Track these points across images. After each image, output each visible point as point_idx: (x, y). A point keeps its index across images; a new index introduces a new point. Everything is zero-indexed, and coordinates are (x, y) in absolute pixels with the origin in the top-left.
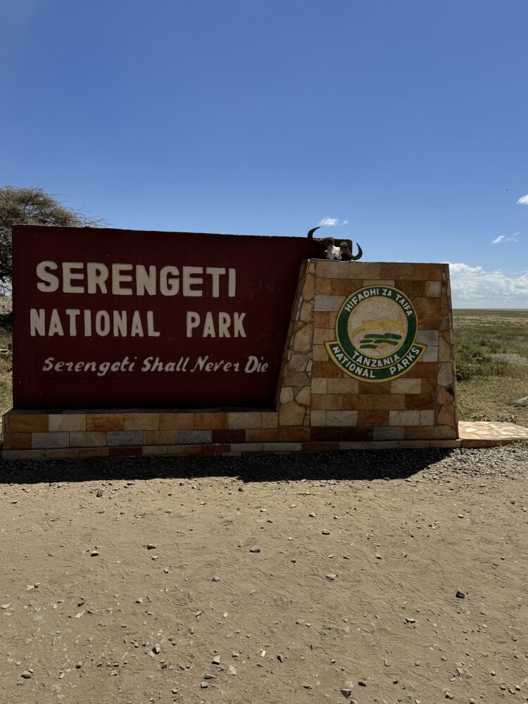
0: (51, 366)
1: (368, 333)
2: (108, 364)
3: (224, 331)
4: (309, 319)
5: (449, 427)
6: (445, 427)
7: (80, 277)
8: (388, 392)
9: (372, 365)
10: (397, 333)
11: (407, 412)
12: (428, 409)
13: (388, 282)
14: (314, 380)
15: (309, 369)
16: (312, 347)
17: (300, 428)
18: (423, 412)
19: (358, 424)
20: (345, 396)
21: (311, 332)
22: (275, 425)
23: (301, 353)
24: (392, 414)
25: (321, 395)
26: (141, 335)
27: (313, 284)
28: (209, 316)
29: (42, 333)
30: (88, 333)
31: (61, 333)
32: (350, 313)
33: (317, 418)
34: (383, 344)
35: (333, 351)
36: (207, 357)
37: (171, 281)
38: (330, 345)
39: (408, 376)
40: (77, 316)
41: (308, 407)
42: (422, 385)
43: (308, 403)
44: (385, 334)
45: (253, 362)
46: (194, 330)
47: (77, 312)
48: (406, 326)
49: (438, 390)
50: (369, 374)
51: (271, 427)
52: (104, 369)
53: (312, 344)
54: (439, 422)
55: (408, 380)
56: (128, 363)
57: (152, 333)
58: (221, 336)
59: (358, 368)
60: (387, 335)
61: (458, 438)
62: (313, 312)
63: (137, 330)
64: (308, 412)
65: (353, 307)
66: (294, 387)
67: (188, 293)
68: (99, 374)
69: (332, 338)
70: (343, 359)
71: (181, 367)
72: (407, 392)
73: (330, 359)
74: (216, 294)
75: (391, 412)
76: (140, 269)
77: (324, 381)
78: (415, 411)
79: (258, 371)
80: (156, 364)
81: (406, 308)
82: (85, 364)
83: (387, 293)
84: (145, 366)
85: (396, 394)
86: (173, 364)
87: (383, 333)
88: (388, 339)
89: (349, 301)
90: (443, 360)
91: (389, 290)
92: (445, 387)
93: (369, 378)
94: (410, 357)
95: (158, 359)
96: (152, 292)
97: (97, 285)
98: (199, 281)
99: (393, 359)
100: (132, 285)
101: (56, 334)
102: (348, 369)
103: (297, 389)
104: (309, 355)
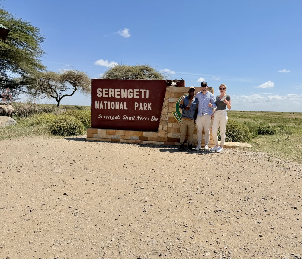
0: (100, 117)
2: (114, 117)
7: (107, 93)
14: (168, 123)
15: (167, 120)
17: (164, 138)
20: (178, 129)
21: (168, 109)
22: (157, 136)
23: (164, 115)
25: (171, 128)
26: (123, 109)
27: (168, 94)
28: (141, 104)
29: (98, 108)
30: (109, 108)
31: (103, 108)
33: (170, 135)
36: (140, 116)
37: (131, 94)
38: (173, 113)
40: (106, 103)
41: (167, 132)
43: (167, 130)
45: (153, 118)
46: (137, 108)
53: (168, 112)
56: (119, 117)
57: (126, 108)
58: (144, 110)
62: (168, 102)
67: (135, 97)
68: (112, 120)
69: (174, 111)
70: (177, 117)
71: (133, 118)
73: (173, 117)
74: (143, 97)
76: (122, 90)
77: (172, 124)
79: (155, 120)
80: (126, 117)
82: (108, 117)
84: (123, 118)
89: (179, 99)
96: (126, 97)
97: (112, 95)
98: (138, 93)
100: (120, 95)
102: (179, 120)
103: (163, 126)
104: (167, 116)
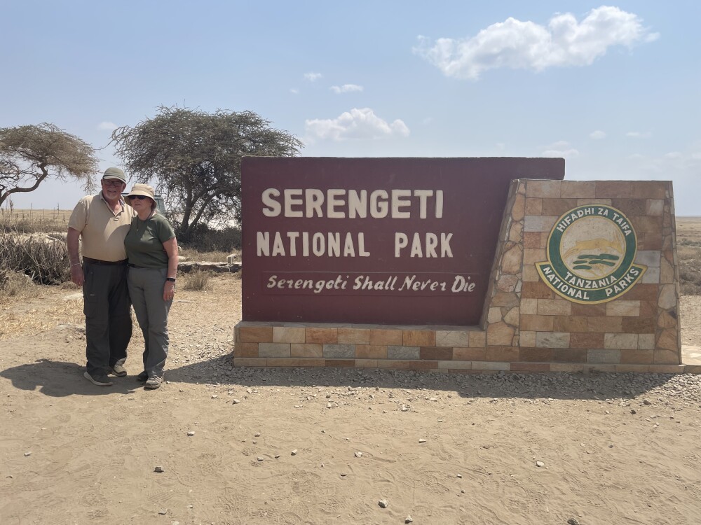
0: (274, 283)
1: (583, 254)
2: (323, 282)
3: (431, 250)
4: (519, 239)
5: (671, 352)
6: (667, 351)
7: (299, 202)
8: (604, 314)
9: (587, 287)
10: (615, 253)
11: (623, 335)
12: (648, 332)
13: (605, 201)
14: (523, 301)
15: (518, 289)
16: (521, 267)
17: (508, 348)
18: (641, 336)
19: (570, 345)
20: (556, 317)
21: (520, 253)
22: (482, 344)
23: (509, 273)
24: (608, 336)
25: (531, 315)
26: (353, 255)
27: (523, 204)
28: (417, 236)
29: (267, 254)
30: (306, 253)
31: (283, 254)
32: (562, 233)
33: (528, 339)
34: (599, 265)
35: (544, 272)
36: (414, 277)
37: (381, 204)
38: (540, 266)
39: (626, 298)
40: (296, 238)
41: (517, 328)
42: (641, 307)
43: (517, 324)
44: (601, 255)
45: (460, 281)
46: (401, 250)
47: (297, 234)
48: (623, 246)
49: (659, 312)
50: (583, 295)
51: (479, 346)
52: (319, 286)
53: (522, 265)
54: (660, 346)
55: (626, 302)
56: (341, 281)
57: (363, 253)
58: (428, 256)
59: (571, 289)
60: (603, 256)
61: (680, 363)
62: (523, 232)
63: (349, 250)
64: (517, 333)
65: (566, 227)
66: (502, 307)
67: (396, 214)
68: (315, 291)
69: (543, 258)
70: (554, 280)
71: (389, 285)
72: (624, 314)
73: (540, 279)
74: (423, 215)
75: (606, 335)
76: (353, 193)
77: (534, 302)
78: (633, 335)
79: (465, 290)
80: (366, 283)
81: (625, 227)
82: (304, 282)
83: (603, 212)
84: (356, 284)
85: (611, 317)
86: (382, 283)
87: (598, 254)
88: (604, 260)
89: (561, 221)
90: (665, 282)
91: (605, 209)
92: (667, 310)
93: (583, 299)
94: (628, 279)
95: (368, 278)
96: (363, 215)
97: (314, 209)
98: (408, 203)
99: (610, 280)
100: (345, 209)
101: (279, 254)
102: (559, 290)
103: (505, 310)
104: (518, 275)
